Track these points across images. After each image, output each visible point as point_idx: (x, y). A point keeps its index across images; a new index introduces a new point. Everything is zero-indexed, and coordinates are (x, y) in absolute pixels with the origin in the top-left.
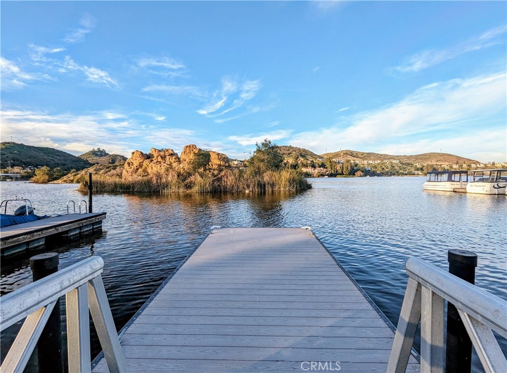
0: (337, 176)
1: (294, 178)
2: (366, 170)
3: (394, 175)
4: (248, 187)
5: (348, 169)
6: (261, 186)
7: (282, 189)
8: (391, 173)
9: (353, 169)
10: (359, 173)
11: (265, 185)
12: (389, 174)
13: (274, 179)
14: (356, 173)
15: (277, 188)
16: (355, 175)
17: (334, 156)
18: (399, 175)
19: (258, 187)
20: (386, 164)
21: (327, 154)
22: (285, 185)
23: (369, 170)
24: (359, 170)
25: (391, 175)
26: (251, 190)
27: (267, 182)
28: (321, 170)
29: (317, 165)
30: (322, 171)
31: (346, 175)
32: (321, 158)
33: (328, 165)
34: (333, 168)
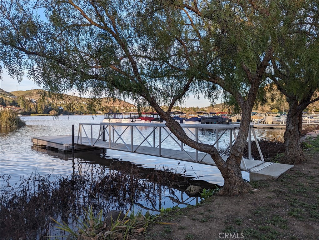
0: (31, 115)
2: (59, 109)
3: (83, 114)
5: (42, 108)
8: (80, 112)
9: (47, 108)
10: (53, 112)
12: (79, 113)
14: (50, 112)
16: (49, 114)
17: (26, 94)
18: (87, 114)
20: (76, 105)
21: (18, 92)
23: (62, 110)
24: (53, 109)
25: (80, 114)
28: (13, 108)
29: (7, 103)
30: (14, 110)
31: (41, 113)
32: (12, 96)
33: (20, 103)
34: (26, 106)
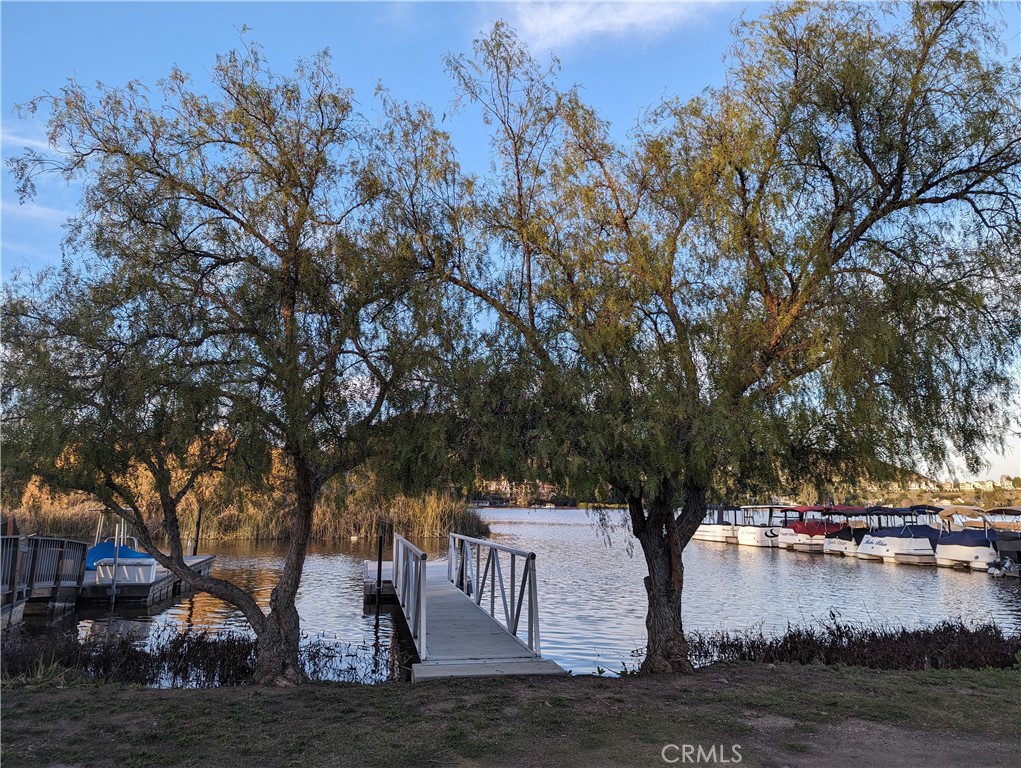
1: (451, 511)
4: (357, 528)
6: (384, 528)
7: (426, 534)
11: (391, 526)
13: (411, 513)
15: (416, 532)
19: (377, 530)
22: (432, 526)
26: (363, 535)
27: (396, 520)
